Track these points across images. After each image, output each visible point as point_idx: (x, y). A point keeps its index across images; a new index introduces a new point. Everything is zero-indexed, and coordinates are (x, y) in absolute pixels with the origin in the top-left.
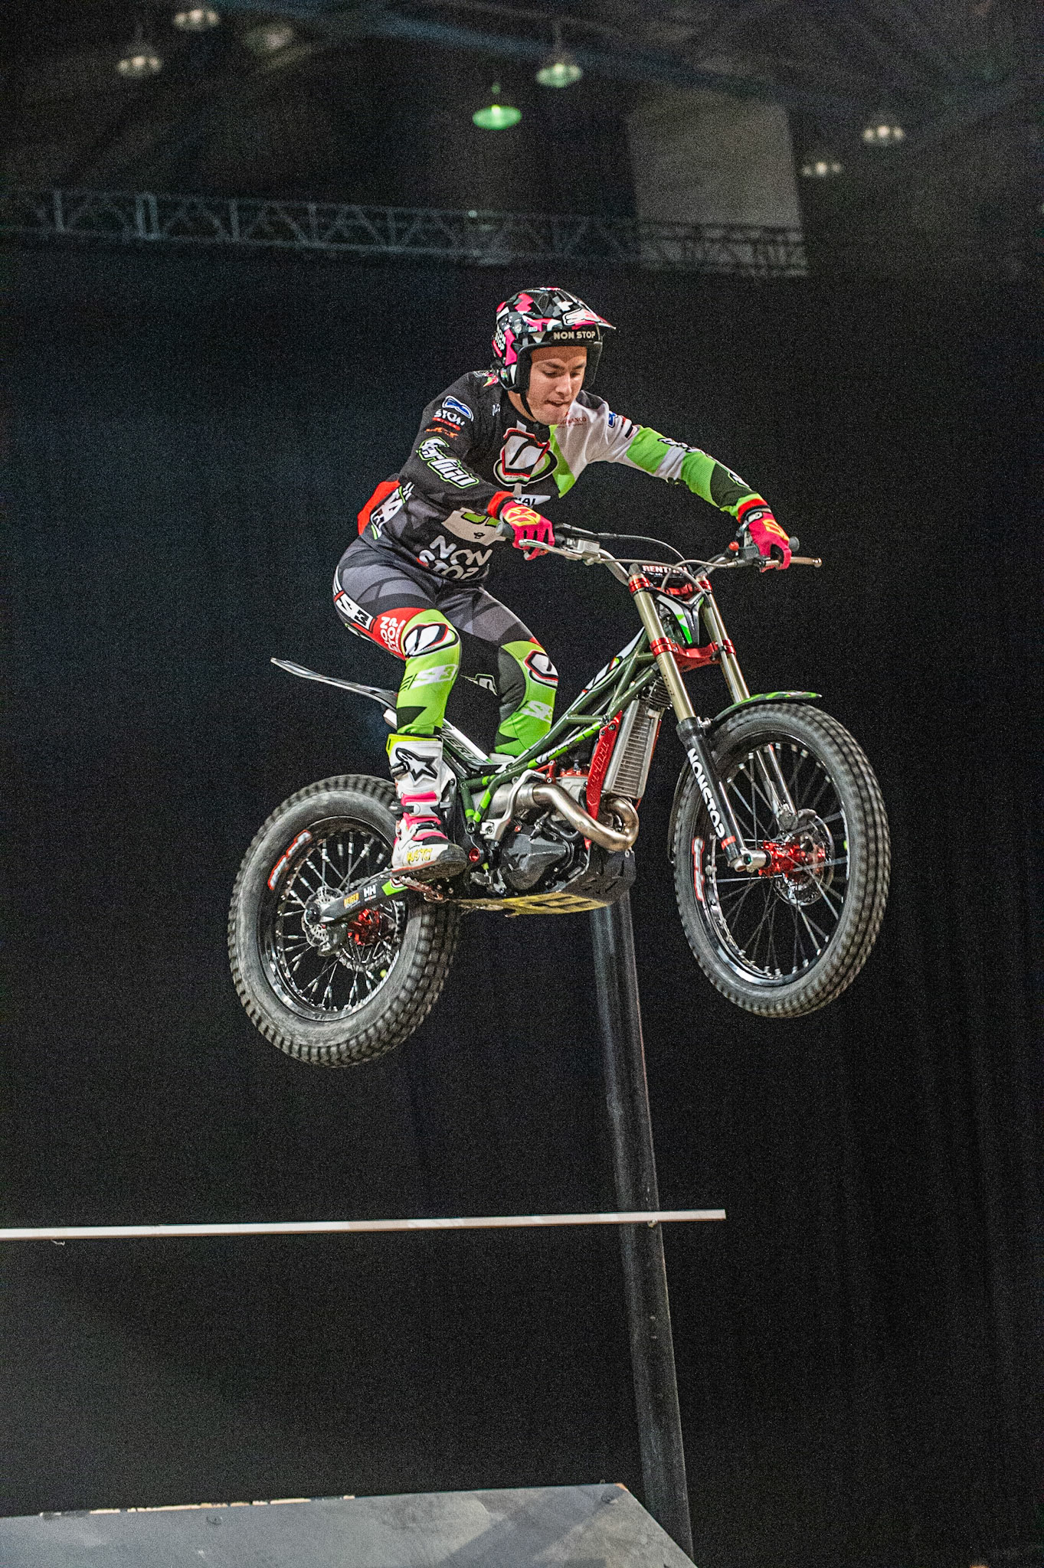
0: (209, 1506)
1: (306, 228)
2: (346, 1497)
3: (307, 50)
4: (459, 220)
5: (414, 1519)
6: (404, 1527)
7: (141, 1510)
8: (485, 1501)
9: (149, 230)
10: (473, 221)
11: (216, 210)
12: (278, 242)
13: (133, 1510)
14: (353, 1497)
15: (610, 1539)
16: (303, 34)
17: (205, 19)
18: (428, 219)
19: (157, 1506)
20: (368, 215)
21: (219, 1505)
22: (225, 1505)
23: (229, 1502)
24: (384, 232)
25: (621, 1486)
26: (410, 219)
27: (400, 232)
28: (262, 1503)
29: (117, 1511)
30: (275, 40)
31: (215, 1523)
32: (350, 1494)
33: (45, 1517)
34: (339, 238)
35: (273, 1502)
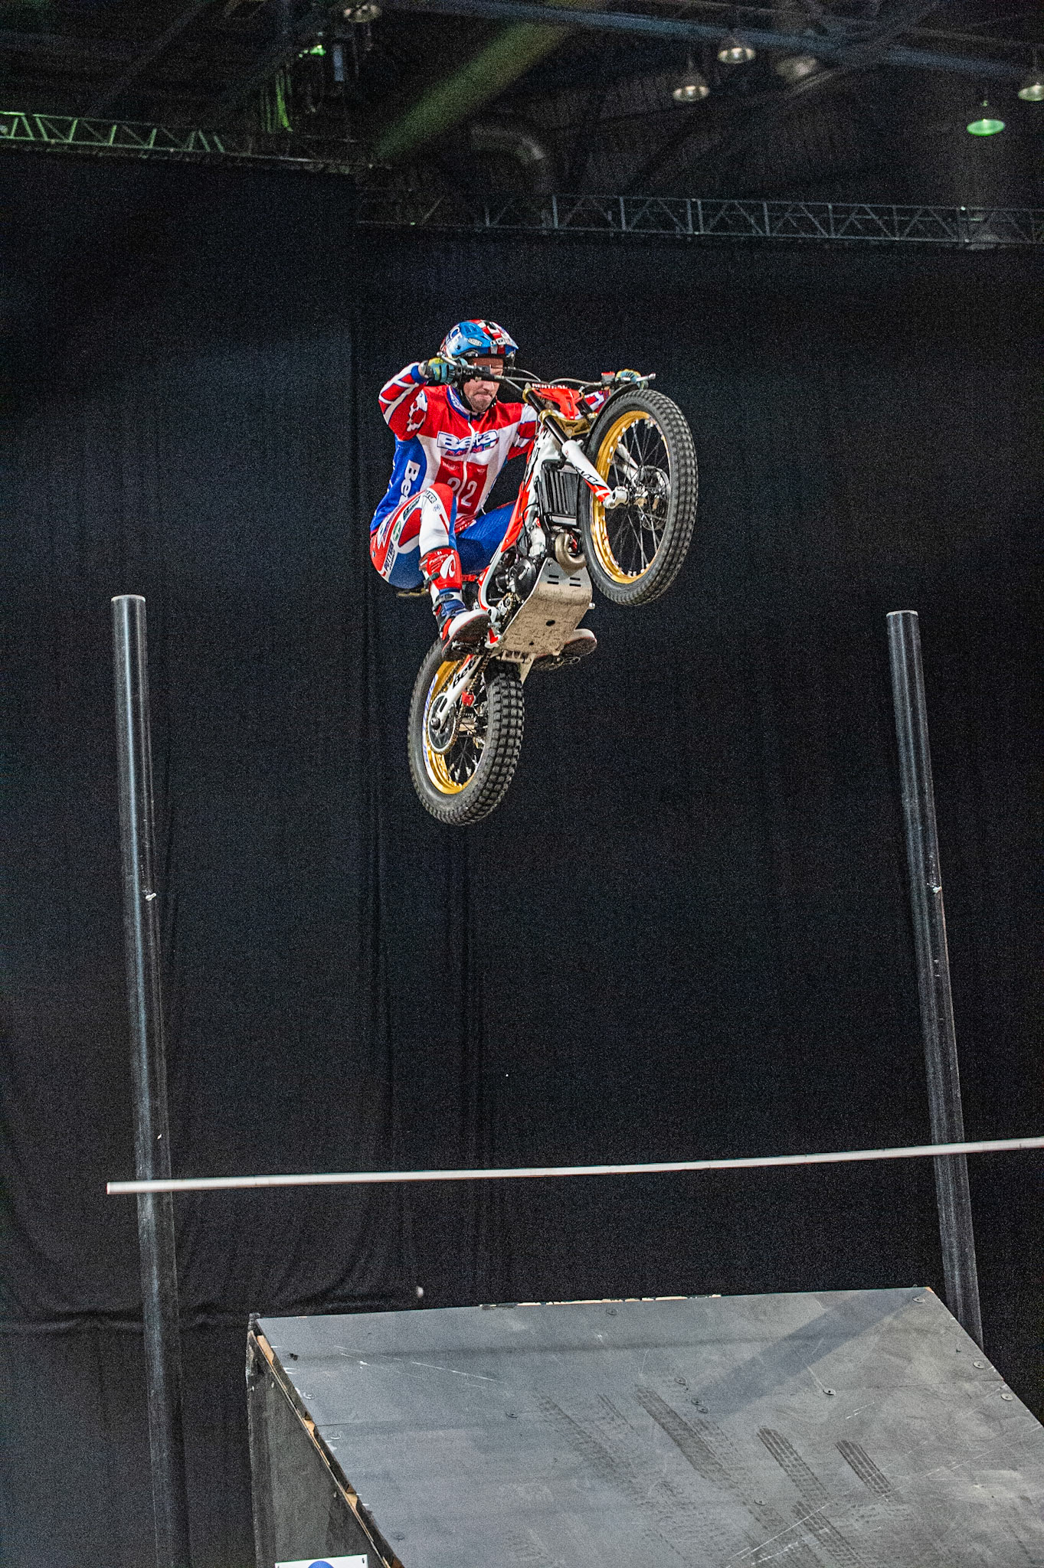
0: (609, 1301)
1: (825, 223)
2: (714, 1296)
3: (828, 75)
4: (953, 214)
5: (765, 1313)
6: (757, 1319)
7: (556, 1303)
8: (820, 1299)
9: (696, 228)
10: (963, 213)
11: (751, 209)
12: (803, 235)
13: (551, 1303)
14: (719, 1296)
15: (915, 1329)
16: (826, 63)
17: (744, 54)
18: (926, 213)
19: (568, 1301)
20: (875, 210)
21: (616, 1301)
22: (620, 1301)
23: (624, 1297)
24: (889, 224)
25: (928, 1289)
26: (911, 213)
27: (903, 225)
28: (649, 1299)
29: (539, 1304)
30: (802, 69)
31: (613, 1314)
32: (717, 1293)
33: (484, 1308)
34: (852, 230)
35: (658, 1299)
